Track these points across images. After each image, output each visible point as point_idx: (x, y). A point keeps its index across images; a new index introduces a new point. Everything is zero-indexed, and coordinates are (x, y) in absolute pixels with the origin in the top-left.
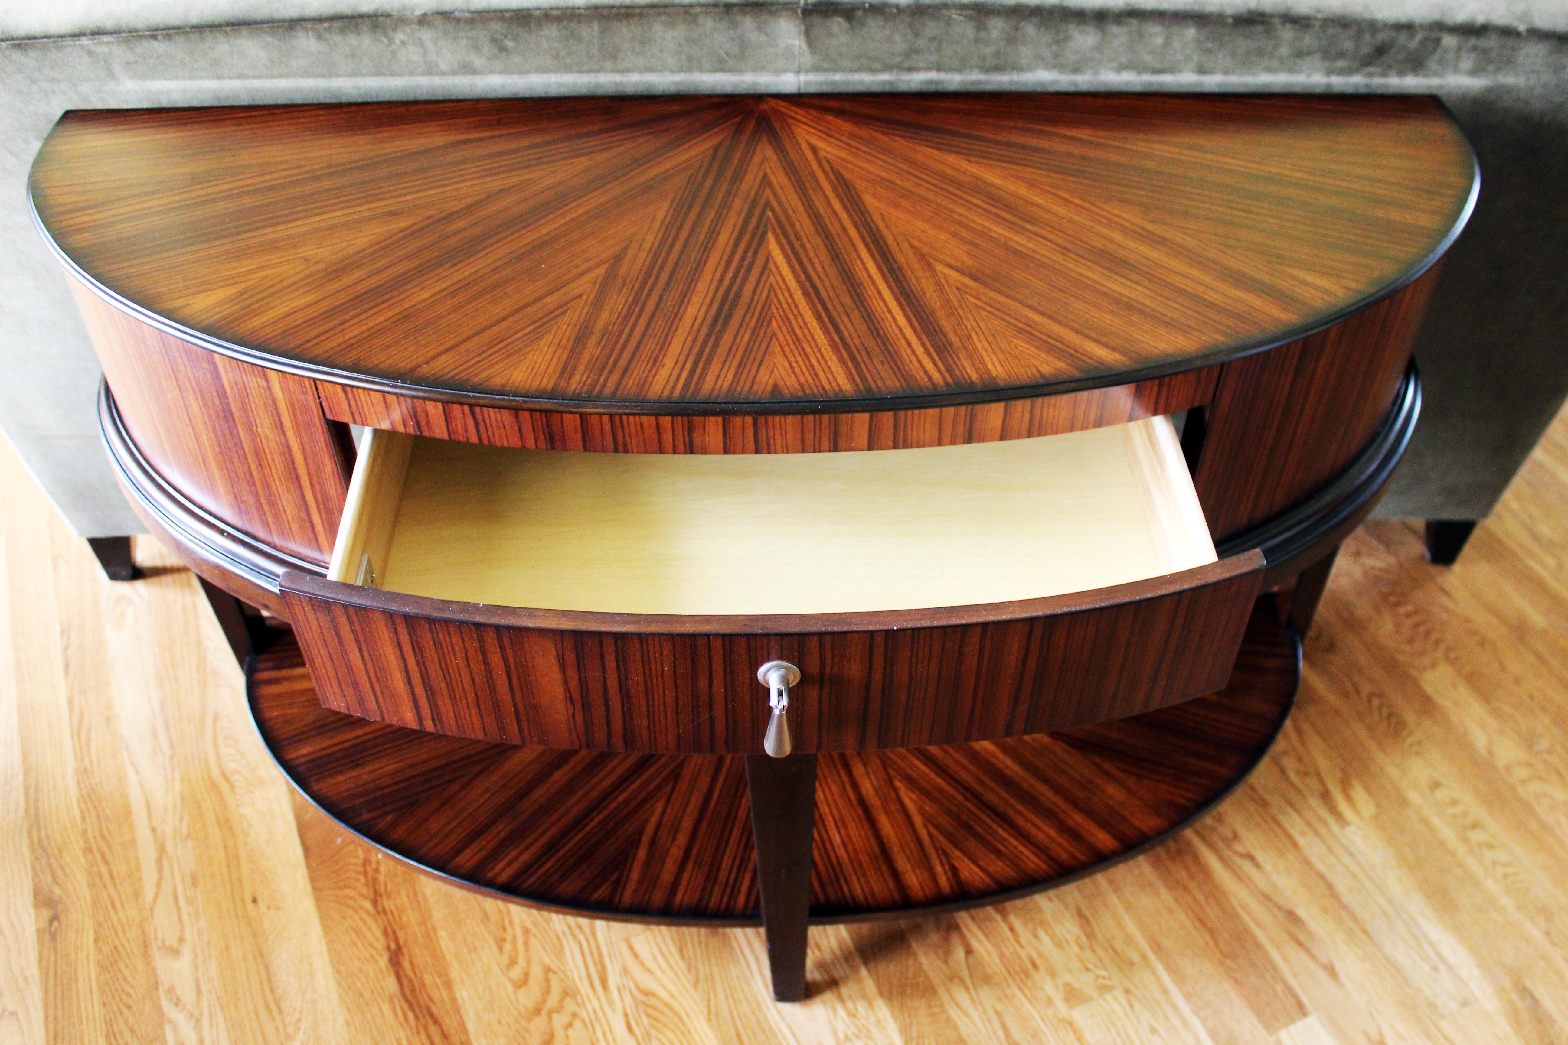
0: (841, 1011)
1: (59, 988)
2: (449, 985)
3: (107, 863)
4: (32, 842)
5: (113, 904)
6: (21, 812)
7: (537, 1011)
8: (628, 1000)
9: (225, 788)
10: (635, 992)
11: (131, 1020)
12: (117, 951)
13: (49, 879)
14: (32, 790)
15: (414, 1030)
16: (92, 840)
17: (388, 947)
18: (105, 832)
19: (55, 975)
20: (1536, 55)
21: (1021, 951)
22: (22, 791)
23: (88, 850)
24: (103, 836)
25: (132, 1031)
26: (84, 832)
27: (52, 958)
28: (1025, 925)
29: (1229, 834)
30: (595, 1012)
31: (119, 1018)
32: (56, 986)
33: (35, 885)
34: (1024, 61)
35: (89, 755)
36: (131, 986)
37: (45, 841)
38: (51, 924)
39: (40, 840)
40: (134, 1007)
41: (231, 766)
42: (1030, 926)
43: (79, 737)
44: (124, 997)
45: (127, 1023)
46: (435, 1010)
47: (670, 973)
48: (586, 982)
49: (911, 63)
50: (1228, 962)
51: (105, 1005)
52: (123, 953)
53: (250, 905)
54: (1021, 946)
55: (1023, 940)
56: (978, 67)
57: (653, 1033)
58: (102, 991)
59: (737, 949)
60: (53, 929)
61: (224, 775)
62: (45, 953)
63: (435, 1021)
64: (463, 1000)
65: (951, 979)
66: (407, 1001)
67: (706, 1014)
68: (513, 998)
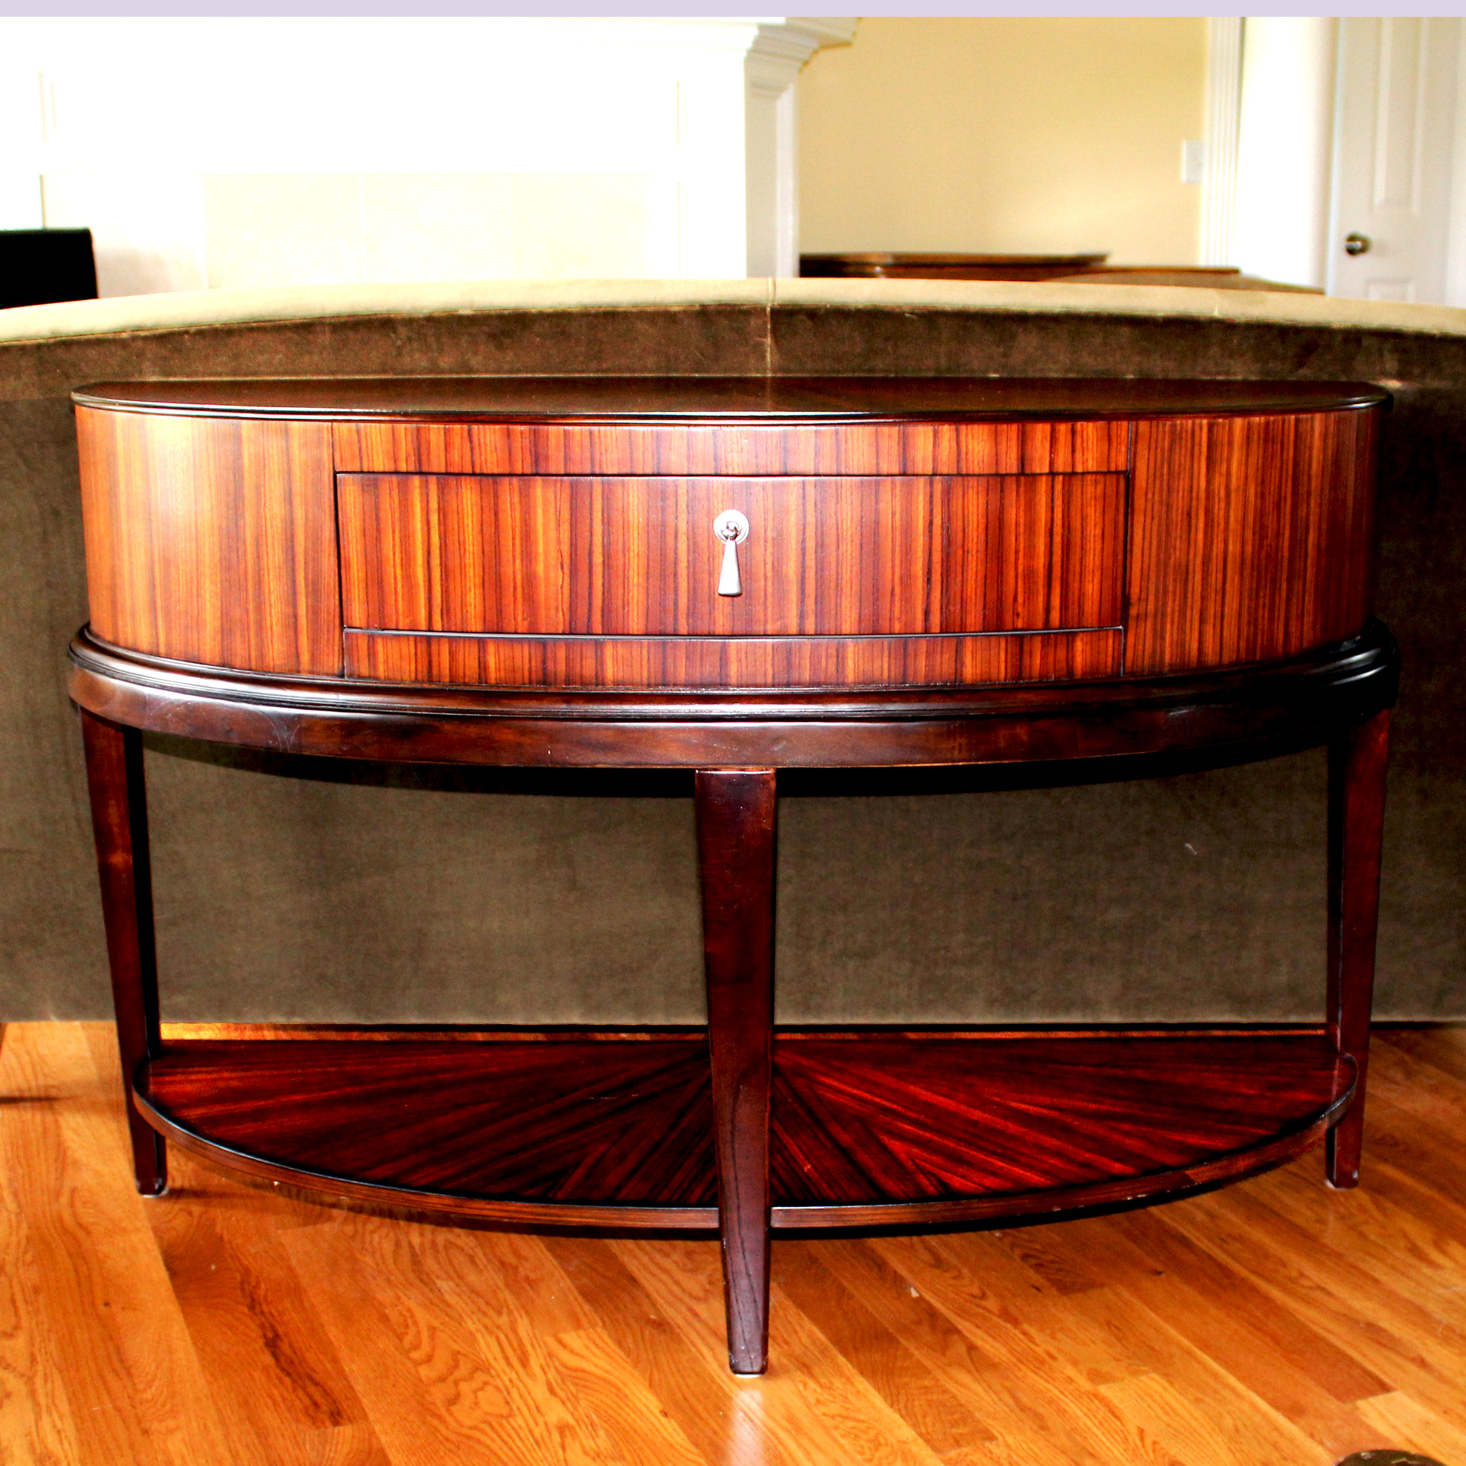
0: (812, 1384)
2: (335, 1360)
7: (442, 1379)
8: (553, 1373)
9: (81, 1234)
10: (561, 1368)
15: (290, 1389)
17: (265, 1336)
21: (1037, 1349)
28: (1041, 1330)
29: (1295, 1274)
30: (511, 1380)
41: (87, 1219)
42: (1048, 1331)
46: (315, 1376)
47: (606, 1358)
48: (503, 1362)
50: (1293, 1355)
53: (102, 1309)
54: (1037, 1345)
55: (1037, 1341)
57: (582, 1395)
59: (686, 1340)
61: (80, 1225)
63: (316, 1384)
64: (352, 1371)
65: (950, 1365)
66: (283, 1370)
67: (647, 1384)
68: (413, 1370)
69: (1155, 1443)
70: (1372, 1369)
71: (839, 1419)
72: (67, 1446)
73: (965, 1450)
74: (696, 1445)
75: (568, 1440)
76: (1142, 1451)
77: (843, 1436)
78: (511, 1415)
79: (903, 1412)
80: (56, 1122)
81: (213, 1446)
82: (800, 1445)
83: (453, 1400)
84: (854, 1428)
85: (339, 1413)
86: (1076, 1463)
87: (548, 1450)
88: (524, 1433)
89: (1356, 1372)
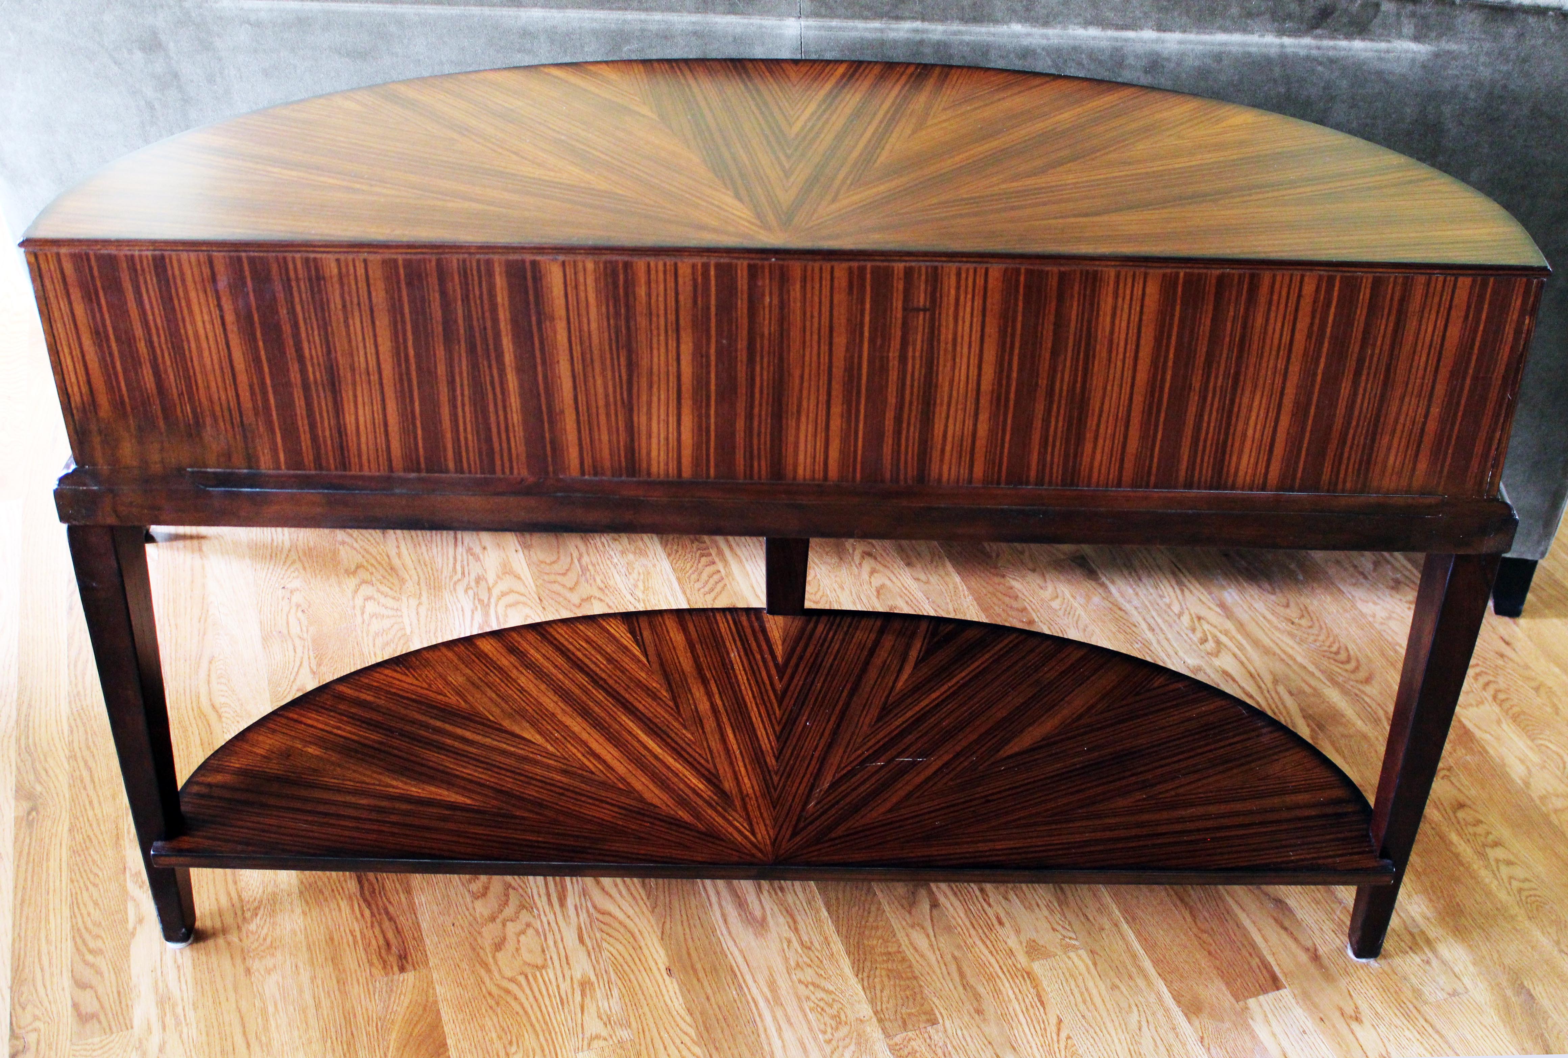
0: (795, 941)
1: (31, 865)
3: (89, 769)
4: (20, 747)
5: (91, 803)
6: (12, 723)
7: (493, 919)
8: (583, 916)
9: (213, 717)
10: (592, 911)
11: (96, 895)
12: (91, 840)
13: (32, 777)
14: (25, 706)
15: (369, 925)
16: (77, 749)
18: (91, 744)
19: (29, 853)
20: (1472, 23)
21: (989, 911)
22: (14, 705)
23: (72, 757)
24: (88, 748)
25: (96, 904)
26: (71, 743)
27: (27, 840)
30: (549, 923)
31: (84, 892)
32: (27, 863)
33: (18, 781)
34: (999, 15)
35: (84, 682)
36: (101, 869)
37: (32, 748)
38: (29, 814)
39: (27, 747)
40: (100, 886)
41: (219, 700)
43: (75, 666)
44: (92, 877)
45: (91, 897)
46: (391, 909)
47: (630, 899)
48: (544, 898)
49: (899, 13)
50: (1205, 936)
51: (72, 881)
52: (95, 842)
54: (990, 905)
55: (992, 901)
56: (957, 18)
57: (605, 945)
58: (71, 870)
60: (31, 818)
62: (21, 836)
63: (391, 919)
64: (421, 904)
65: (913, 927)
66: (365, 900)
67: (659, 934)
68: (470, 906)
69: (1069, 1038)
70: (1270, 959)
71: (811, 987)
72: (184, 987)
73: (910, 1034)
74: (690, 1012)
75: (588, 1000)
76: (1056, 1046)
77: (811, 1010)
78: (544, 967)
79: (866, 984)
80: (203, 567)
81: (301, 991)
82: (775, 1018)
83: (499, 946)
84: (822, 999)
85: (405, 957)
86: (998, 1056)
87: (570, 1012)
88: (553, 989)
89: (1254, 962)
